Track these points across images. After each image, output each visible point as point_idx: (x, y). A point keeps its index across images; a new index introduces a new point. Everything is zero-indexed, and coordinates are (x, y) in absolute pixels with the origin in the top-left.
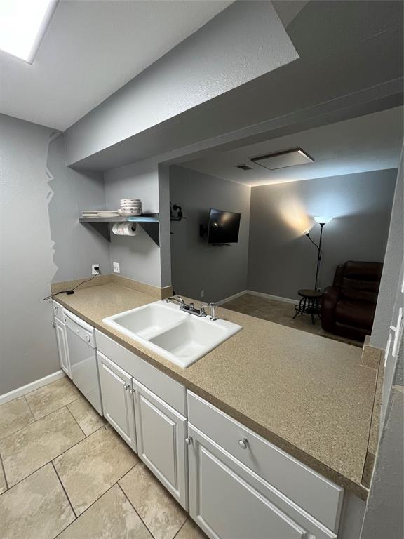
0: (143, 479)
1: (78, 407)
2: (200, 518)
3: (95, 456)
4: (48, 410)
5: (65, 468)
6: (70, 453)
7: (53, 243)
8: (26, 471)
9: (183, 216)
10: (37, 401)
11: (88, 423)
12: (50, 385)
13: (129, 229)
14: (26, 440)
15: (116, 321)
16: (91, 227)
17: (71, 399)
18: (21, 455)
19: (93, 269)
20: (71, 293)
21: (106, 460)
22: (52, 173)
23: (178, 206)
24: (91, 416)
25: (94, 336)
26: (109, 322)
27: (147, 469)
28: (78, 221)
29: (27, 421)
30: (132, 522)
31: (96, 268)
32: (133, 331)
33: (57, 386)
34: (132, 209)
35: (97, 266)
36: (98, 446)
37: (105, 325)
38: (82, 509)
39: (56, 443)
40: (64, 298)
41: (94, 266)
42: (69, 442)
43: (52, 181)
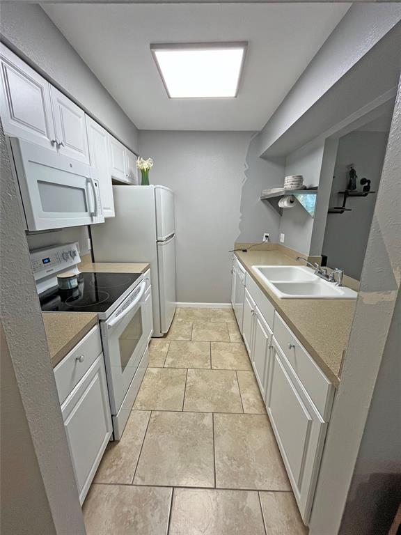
0: (251, 379)
1: (232, 327)
2: (269, 409)
3: (230, 352)
4: (217, 320)
5: (215, 348)
6: (219, 343)
7: (241, 215)
8: (199, 339)
9: (371, 191)
10: (215, 314)
11: (234, 336)
12: (223, 309)
13: (288, 201)
14: (204, 327)
15: (260, 269)
16: (268, 203)
17: (231, 321)
18: (200, 332)
19: (264, 238)
20: (245, 251)
21: (235, 357)
22: (248, 164)
23: (368, 179)
24: (237, 334)
25: (245, 277)
26: (255, 269)
27: (255, 376)
28: (260, 199)
29: (207, 319)
30: (234, 390)
31: (267, 237)
32: (269, 278)
33: (227, 312)
34: (292, 184)
35: (268, 235)
36: (234, 349)
37: (252, 270)
38: (215, 368)
39: (216, 336)
40: (240, 254)
41: (265, 234)
42: (221, 339)
43: (248, 170)
